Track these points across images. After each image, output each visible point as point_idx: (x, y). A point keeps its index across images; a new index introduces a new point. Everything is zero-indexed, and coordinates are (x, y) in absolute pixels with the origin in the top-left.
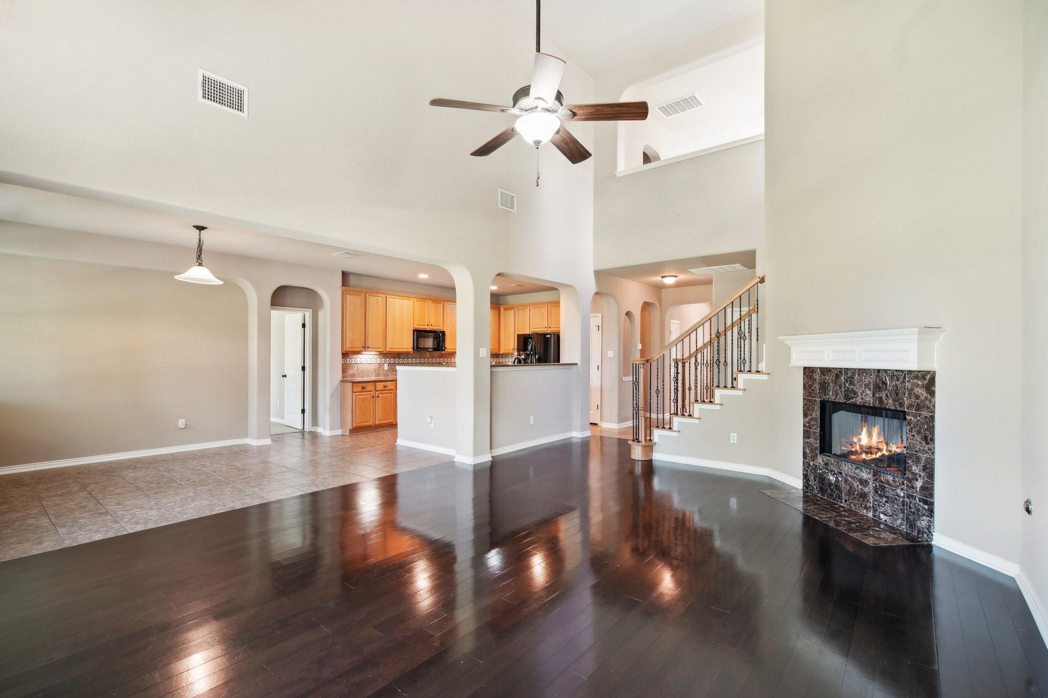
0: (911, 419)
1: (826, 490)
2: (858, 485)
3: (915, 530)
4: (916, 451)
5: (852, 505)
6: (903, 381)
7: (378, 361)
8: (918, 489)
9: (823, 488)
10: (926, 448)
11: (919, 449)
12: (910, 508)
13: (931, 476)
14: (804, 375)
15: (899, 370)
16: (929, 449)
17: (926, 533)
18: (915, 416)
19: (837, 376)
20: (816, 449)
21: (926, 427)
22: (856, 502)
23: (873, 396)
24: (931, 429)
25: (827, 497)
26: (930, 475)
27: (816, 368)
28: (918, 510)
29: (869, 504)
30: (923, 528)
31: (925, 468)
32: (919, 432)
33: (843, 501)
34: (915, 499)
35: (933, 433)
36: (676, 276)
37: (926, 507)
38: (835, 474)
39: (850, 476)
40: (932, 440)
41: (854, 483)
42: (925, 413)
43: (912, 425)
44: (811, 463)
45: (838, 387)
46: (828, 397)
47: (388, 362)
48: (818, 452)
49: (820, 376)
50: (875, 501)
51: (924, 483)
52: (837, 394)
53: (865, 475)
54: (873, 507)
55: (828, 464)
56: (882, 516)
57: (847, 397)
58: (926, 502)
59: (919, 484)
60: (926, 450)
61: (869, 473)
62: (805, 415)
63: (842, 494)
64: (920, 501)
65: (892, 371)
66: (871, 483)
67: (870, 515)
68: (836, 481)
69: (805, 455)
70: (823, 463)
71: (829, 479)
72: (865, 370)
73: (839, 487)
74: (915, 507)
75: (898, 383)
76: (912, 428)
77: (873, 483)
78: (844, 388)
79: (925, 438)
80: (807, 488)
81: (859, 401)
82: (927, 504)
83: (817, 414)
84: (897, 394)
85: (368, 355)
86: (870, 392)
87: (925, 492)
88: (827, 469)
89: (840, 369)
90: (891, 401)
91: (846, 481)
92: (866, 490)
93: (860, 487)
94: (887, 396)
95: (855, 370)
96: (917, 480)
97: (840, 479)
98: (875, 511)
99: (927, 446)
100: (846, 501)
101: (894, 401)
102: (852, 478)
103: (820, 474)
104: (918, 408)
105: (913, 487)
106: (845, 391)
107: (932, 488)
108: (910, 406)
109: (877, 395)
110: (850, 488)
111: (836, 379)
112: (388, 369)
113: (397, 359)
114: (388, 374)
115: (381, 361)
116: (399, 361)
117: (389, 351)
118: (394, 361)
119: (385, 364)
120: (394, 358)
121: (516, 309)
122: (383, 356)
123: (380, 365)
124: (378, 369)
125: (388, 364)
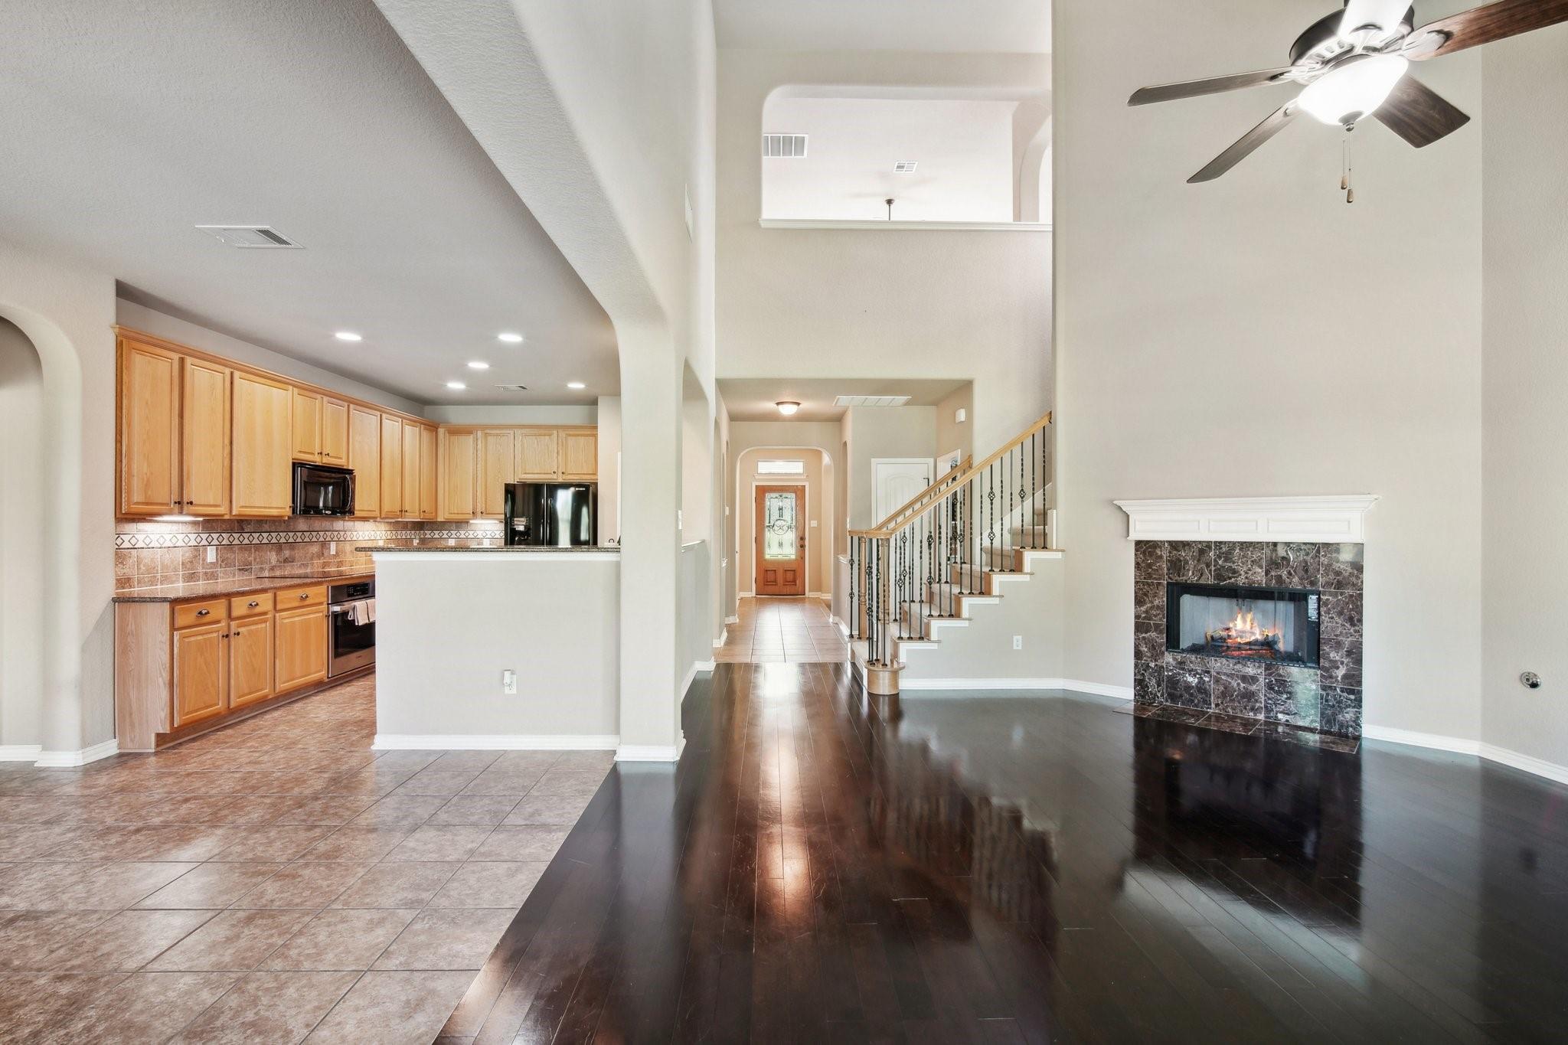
0: (1328, 600)
1: (1181, 696)
2: (1238, 684)
3: (1335, 725)
4: (1336, 636)
5: (1229, 709)
6: (1316, 556)
7: (193, 540)
8: (1339, 679)
9: (1174, 694)
10: (1352, 631)
11: (1341, 632)
12: (1327, 701)
13: (1359, 661)
14: (1136, 550)
15: (1308, 543)
16: (1356, 631)
17: (1351, 726)
18: (1335, 595)
19: (1202, 552)
20: (1161, 645)
21: (1351, 607)
22: (1236, 704)
23: (1267, 574)
24: (1359, 609)
25: (1183, 703)
26: (1357, 660)
27: (1161, 542)
28: (1340, 702)
29: (1258, 705)
30: (1347, 722)
31: (1349, 653)
32: (1340, 613)
33: (1213, 706)
34: (1335, 689)
35: (1361, 613)
36: (798, 404)
37: (1352, 697)
38: (1197, 673)
39: (1225, 674)
40: (1360, 621)
41: (1233, 682)
42: (1349, 591)
43: (1329, 606)
44: (1152, 665)
45: (1204, 566)
46: (1185, 578)
47: (215, 542)
48: (1164, 648)
49: (1170, 552)
50: (1269, 699)
51: (1348, 670)
52: (1202, 575)
53: (1250, 670)
54: (1266, 707)
55: (1185, 663)
56: (1280, 716)
57: (1219, 576)
58: (1351, 692)
59: (1340, 672)
60: (1351, 633)
61: (1259, 667)
62: (1139, 602)
63: (1210, 697)
64: (1342, 691)
65: (1299, 544)
66: (1261, 679)
67: (1261, 717)
68: (1199, 682)
69: (1138, 654)
70: (1174, 663)
71: (1185, 681)
72: (1252, 543)
73: (1205, 689)
74: (1335, 699)
75: (1308, 558)
76: (1329, 609)
77: (1265, 679)
78: (1214, 566)
79: (1351, 620)
80: (1143, 697)
81: (1241, 581)
82: (1353, 694)
83: (1161, 600)
84: (1306, 571)
85: (170, 526)
86: (1260, 570)
87: (1350, 681)
88: (1183, 669)
89: (1208, 542)
90: (1296, 579)
91: (1217, 681)
92: (1254, 688)
93: (1242, 685)
94: (1289, 573)
95: (1234, 543)
96: (1338, 668)
97: (1207, 679)
98: (1268, 710)
99: (1353, 628)
100: (1217, 705)
101: (1301, 579)
102: (1228, 676)
103: (1168, 676)
104: (1340, 585)
105: (1331, 677)
106: (1215, 570)
107: (1360, 675)
108: (1328, 584)
109: (1273, 573)
110: (1225, 688)
111: (1200, 555)
112: (217, 559)
113: (236, 535)
114: (216, 572)
115: (199, 539)
116: (241, 539)
117: (239, 515)
118: (231, 539)
119: (209, 547)
120: (231, 531)
121: (479, 433)
122: (203, 528)
123: (196, 550)
124: (191, 562)
125: (215, 547)
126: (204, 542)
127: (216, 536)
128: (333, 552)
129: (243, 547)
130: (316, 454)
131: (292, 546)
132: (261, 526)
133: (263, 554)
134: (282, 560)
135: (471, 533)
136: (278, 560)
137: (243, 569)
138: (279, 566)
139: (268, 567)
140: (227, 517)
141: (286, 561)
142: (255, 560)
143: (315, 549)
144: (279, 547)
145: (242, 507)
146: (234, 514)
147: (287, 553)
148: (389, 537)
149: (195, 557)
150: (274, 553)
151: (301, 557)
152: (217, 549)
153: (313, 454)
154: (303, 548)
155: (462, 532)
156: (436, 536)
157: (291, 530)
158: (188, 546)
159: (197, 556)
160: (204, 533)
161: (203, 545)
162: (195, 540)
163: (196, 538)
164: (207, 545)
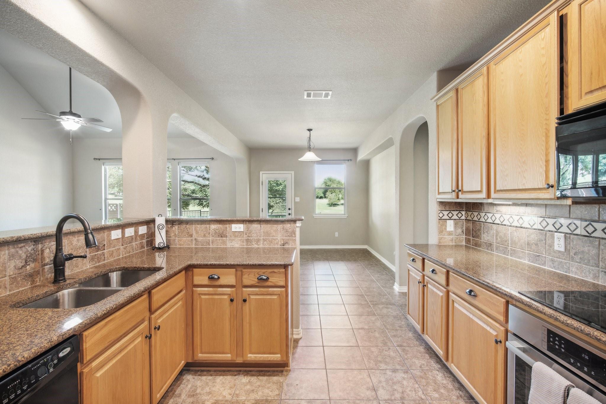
158: (533, 228)
159: (542, 240)
160: (551, 218)
161: (549, 230)
162: (540, 224)
163: (542, 222)
164: (554, 231)
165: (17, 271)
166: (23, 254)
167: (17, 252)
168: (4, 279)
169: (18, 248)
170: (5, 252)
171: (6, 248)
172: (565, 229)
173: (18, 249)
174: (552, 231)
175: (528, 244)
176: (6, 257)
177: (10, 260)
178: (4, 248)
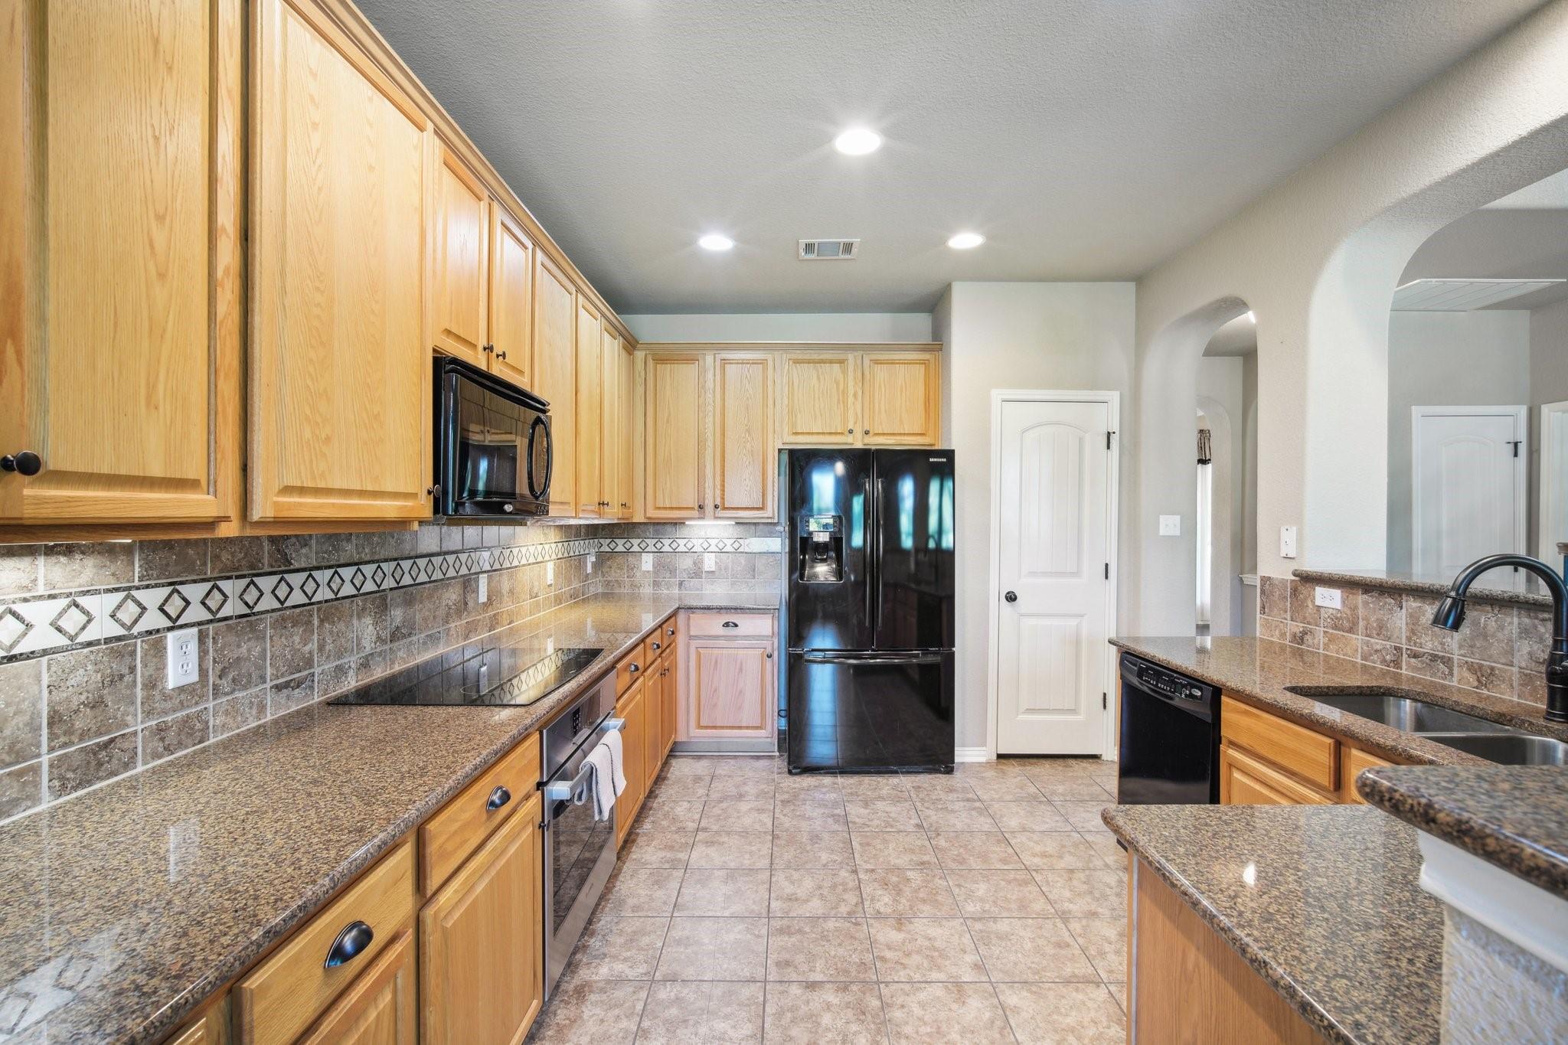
7: (101, 619)
112: (203, 672)
113: (266, 583)
114: (199, 715)
115: (130, 611)
116: (282, 591)
117: (277, 522)
118: (251, 596)
119: (170, 635)
120: (251, 572)
121: (709, 359)
122: (148, 566)
123: (118, 654)
124: (97, 704)
125: (195, 630)
126: (154, 620)
127: (195, 592)
128: (483, 598)
129: (289, 617)
130: (480, 348)
131: (408, 594)
132: (336, 549)
133: (342, 626)
134: (386, 634)
135: (682, 542)
136: (379, 638)
137: (286, 685)
138: (380, 654)
139: (352, 660)
140: (229, 530)
141: (395, 637)
142: (321, 648)
143: (452, 595)
144: (380, 602)
145: (288, 490)
146: (256, 514)
147: (397, 615)
148: (560, 556)
149: (116, 679)
150: (368, 620)
151: (425, 619)
152: (202, 638)
153: (474, 346)
154: (431, 596)
155: (667, 542)
156: (620, 548)
157: (406, 553)
158: (79, 644)
159: (122, 677)
160: (153, 587)
161: (147, 632)
162: (113, 616)
163: (119, 607)
164: (164, 629)
165: (1534, 664)
166: (1547, 636)
167: (1535, 627)
168: (1510, 668)
169: (1537, 618)
170: (1512, 618)
171: (1515, 612)
172: (196, 613)
173: (1536, 621)
174: (158, 631)
175: (55, 719)
176: (1515, 630)
177: (1521, 638)
178: (1511, 612)
